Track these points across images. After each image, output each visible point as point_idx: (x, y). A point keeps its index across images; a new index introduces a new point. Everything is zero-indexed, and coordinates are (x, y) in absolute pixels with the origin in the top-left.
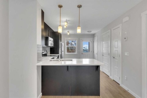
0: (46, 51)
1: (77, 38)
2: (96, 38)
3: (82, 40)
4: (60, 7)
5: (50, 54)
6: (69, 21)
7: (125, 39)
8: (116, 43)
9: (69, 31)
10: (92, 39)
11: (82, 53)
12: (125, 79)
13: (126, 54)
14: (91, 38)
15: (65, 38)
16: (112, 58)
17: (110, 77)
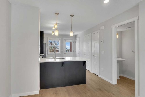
2: (78, 39)
3: (65, 40)
4: (57, 14)
6: (58, 23)
7: (101, 41)
8: (96, 44)
10: (74, 39)
12: (102, 70)
13: (102, 53)
15: (48, 38)
16: (93, 56)
17: (91, 71)
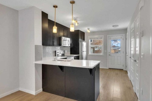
0: (63, 51)
1: (103, 36)
3: (109, 37)
5: (71, 54)
9: (88, 28)
10: (124, 35)
11: (109, 54)
14: (122, 35)
15: (89, 37)
